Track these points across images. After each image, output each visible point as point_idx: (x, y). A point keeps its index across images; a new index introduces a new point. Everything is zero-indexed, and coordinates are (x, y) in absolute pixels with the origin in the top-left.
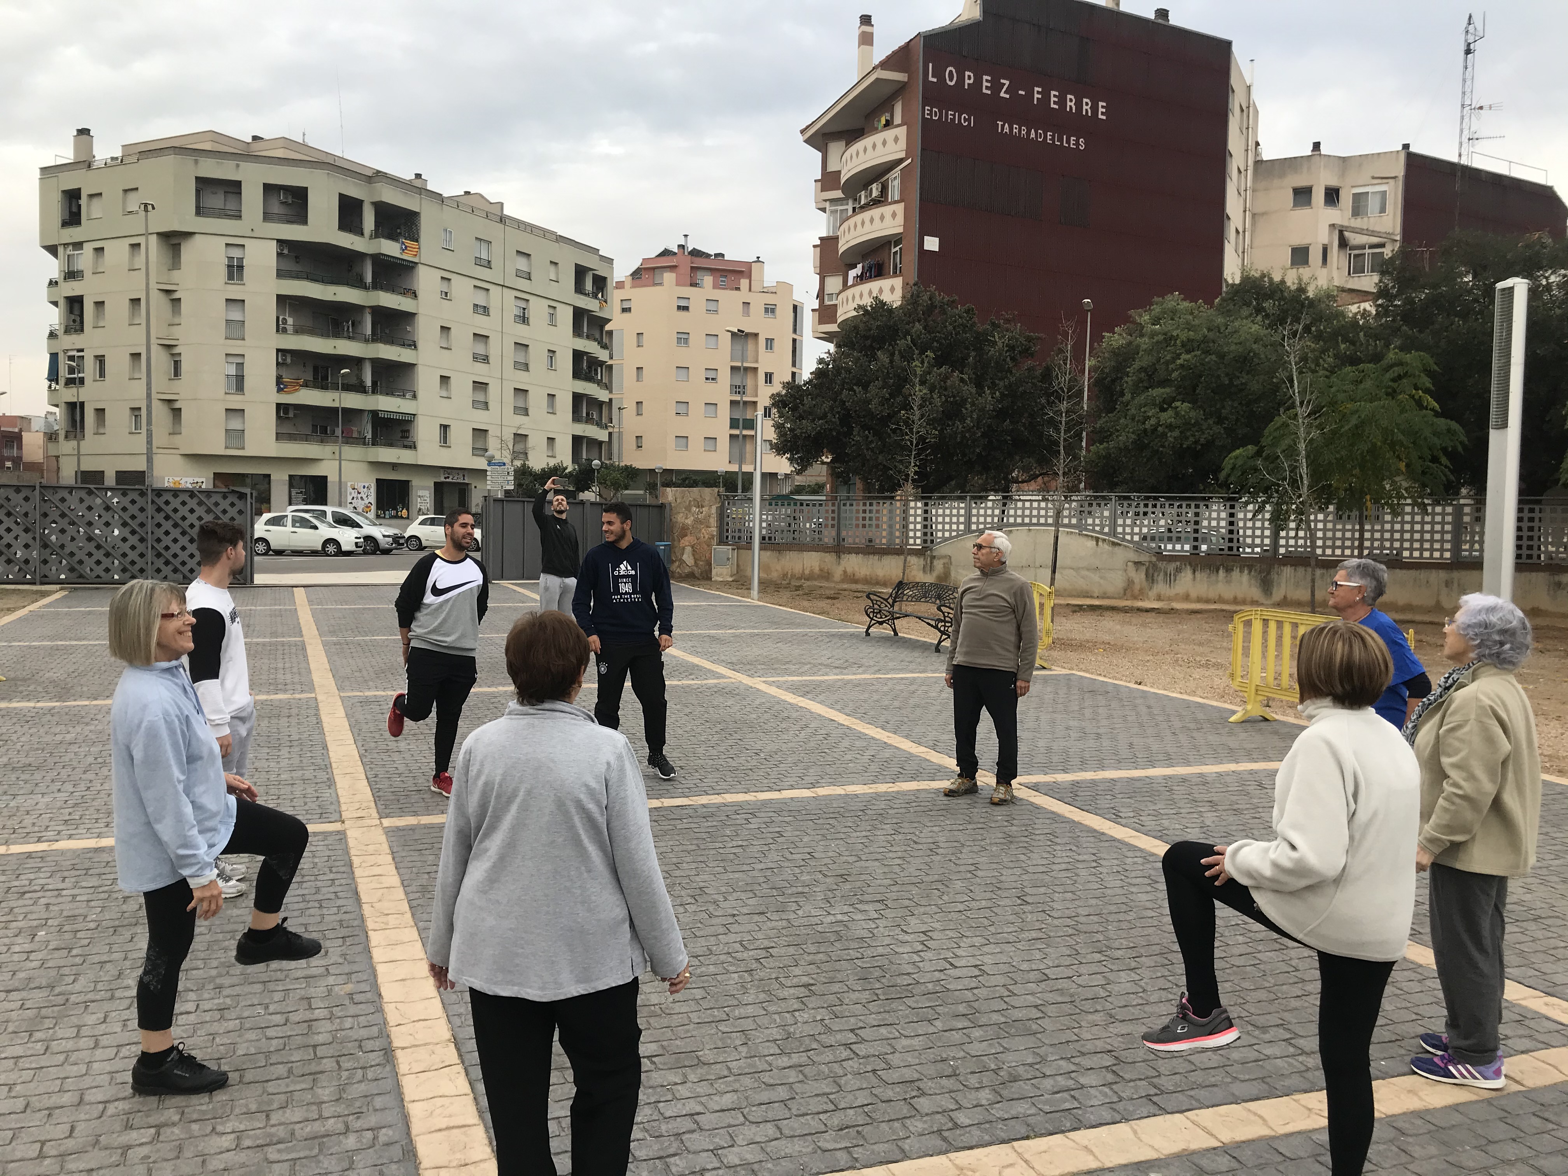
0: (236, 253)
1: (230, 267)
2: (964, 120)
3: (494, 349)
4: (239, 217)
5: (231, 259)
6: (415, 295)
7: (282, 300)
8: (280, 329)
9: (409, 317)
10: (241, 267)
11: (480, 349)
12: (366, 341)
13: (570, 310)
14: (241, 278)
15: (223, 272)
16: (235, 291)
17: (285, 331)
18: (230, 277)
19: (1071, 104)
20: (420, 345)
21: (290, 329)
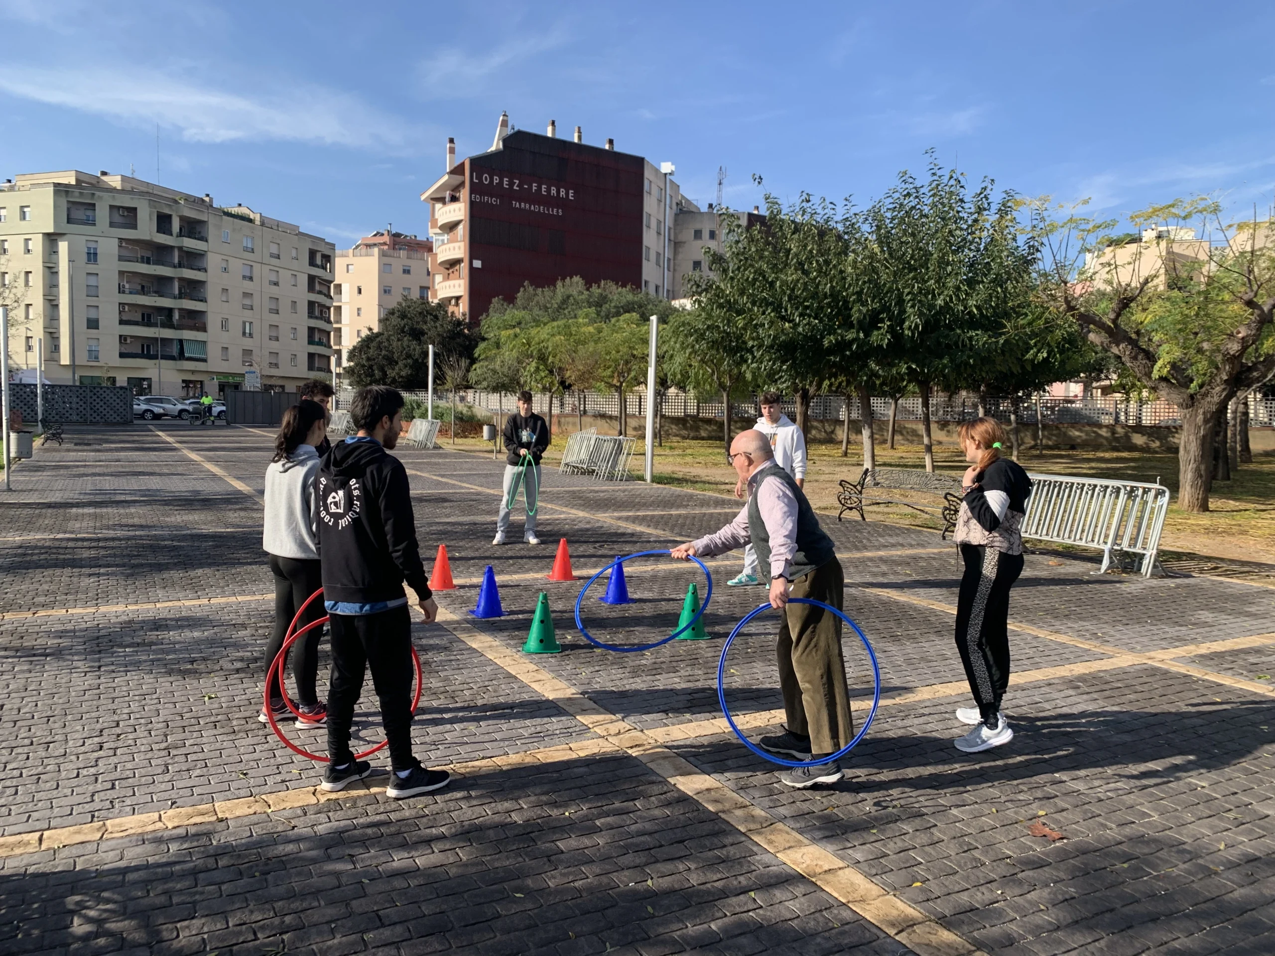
0: (92, 245)
1: (89, 254)
2: (493, 201)
3: (256, 301)
4: (94, 225)
5: (89, 248)
6: (205, 270)
7: (121, 273)
8: (121, 290)
9: (202, 283)
10: (95, 254)
11: (247, 302)
12: (175, 298)
13: (306, 277)
14: (96, 260)
15: (85, 257)
16: (92, 268)
17: (124, 292)
18: (89, 260)
19: (554, 191)
20: (209, 300)
21: (127, 291)
